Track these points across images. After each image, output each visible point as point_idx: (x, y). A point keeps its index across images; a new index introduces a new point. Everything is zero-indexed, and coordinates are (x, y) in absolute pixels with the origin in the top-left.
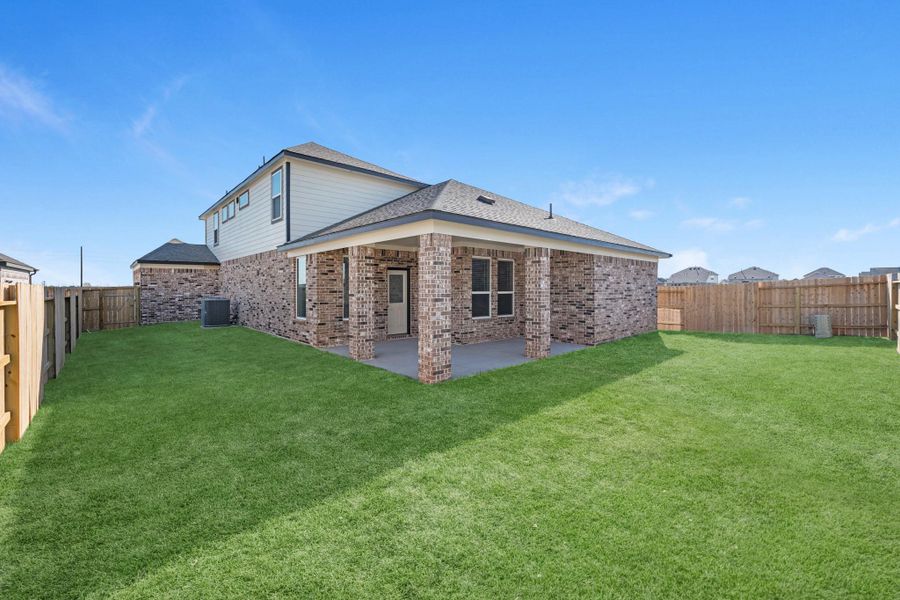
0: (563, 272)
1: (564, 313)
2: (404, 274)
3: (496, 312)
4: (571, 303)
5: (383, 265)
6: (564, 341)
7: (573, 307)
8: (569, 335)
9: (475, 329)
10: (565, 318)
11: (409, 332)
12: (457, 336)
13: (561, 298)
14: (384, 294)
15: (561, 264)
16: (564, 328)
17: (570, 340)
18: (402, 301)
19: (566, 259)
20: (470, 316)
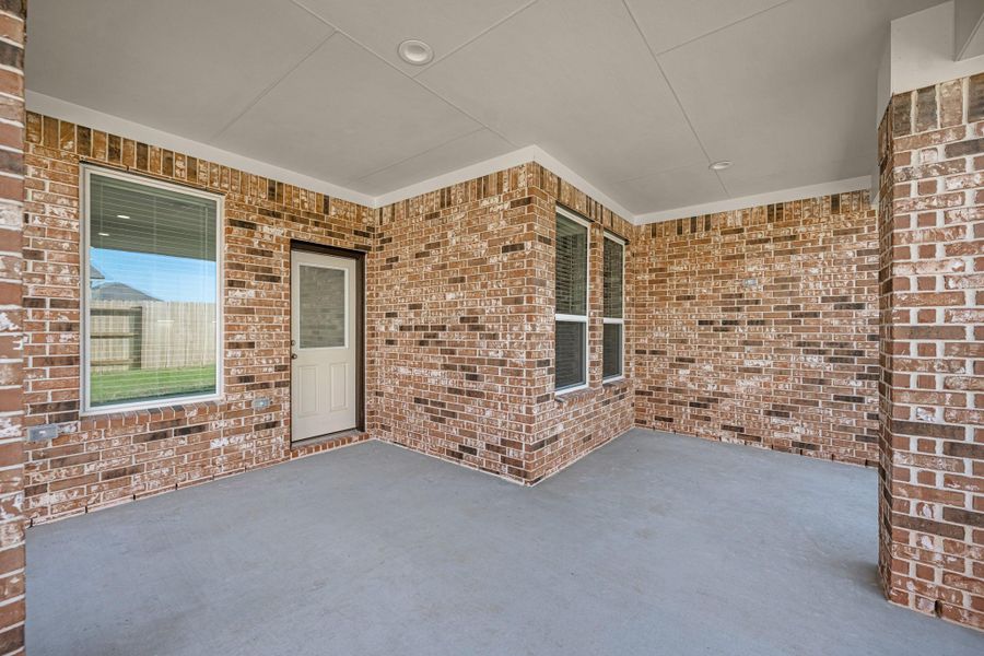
0: (779, 266)
1: (781, 374)
2: (348, 266)
3: (599, 371)
4: (809, 347)
5: (273, 231)
6: (779, 447)
7: (814, 360)
8: (797, 433)
9: (560, 428)
10: (789, 387)
11: (360, 427)
12: (511, 453)
13: (770, 333)
14: (279, 319)
15: (769, 246)
16: (781, 411)
17: (802, 447)
18: (341, 342)
19: (785, 232)
20: (550, 386)
